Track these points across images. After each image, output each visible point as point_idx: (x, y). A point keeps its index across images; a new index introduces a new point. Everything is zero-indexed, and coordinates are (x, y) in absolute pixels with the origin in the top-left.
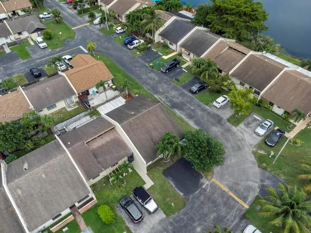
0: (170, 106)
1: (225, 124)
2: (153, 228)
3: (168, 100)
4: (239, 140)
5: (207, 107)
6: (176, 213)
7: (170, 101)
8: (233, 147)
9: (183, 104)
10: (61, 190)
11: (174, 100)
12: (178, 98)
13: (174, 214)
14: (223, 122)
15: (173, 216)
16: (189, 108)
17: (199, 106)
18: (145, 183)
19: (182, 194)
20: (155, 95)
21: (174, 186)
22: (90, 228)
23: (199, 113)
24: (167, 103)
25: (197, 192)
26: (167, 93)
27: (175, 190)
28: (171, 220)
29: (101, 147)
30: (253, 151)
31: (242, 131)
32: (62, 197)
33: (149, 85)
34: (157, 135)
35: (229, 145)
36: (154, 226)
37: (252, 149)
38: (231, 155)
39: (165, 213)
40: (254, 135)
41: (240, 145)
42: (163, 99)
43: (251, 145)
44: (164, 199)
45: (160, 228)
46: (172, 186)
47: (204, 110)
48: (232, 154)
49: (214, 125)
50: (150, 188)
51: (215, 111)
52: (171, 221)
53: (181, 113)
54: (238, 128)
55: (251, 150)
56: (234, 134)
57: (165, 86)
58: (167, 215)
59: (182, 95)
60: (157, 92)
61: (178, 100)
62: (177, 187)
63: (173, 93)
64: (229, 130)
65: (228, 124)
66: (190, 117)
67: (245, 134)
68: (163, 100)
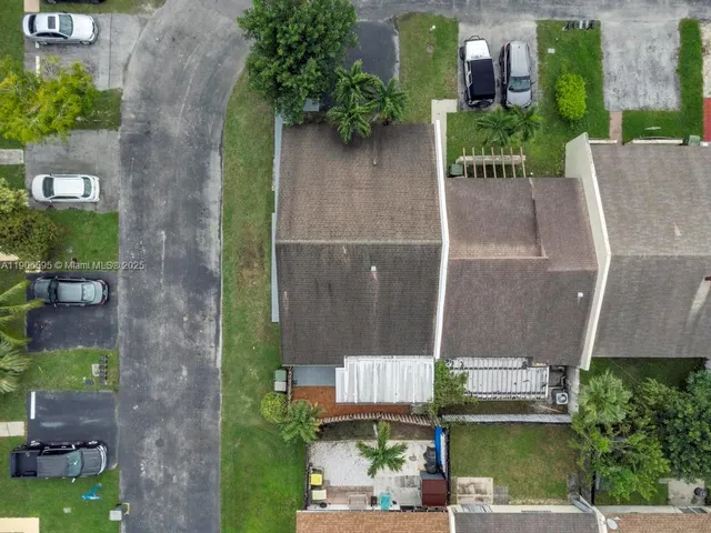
0: (213, 290)
1: (137, 120)
2: (497, 22)
3: (198, 318)
4: (154, 54)
5: (123, 206)
6: (436, 14)
7: (197, 306)
8: (189, 49)
9: (173, 266)
10: (647, 183)
11: (181, 304)
12: (168, 300)
13: (441, 16)
14: (136, 130)
15: (448, 16)
16: (172, 241)
17: (138, 228)
18: (450, 116)
19: (396, 39)
20: (219, 365)
21: (397, 65)
22: (606, 105)
23: (162, 206)
24: (214, 306)
25: (365, 20)
26: (178, 348)
27: (401, 57)
28: (455, 10)
29: (505, 238)
30: (156, 6)
31: (121, 69)
32: (650, 171)
33: (198, 425)
34: (360, 167)
35: (193, 61)
36: (493, 25)
37: (150, 13)
38: (215, 35)
39: (457, 31)
40: (105, 36)
41: (167, 40)
42: (210, 330)
43: (143, 23)
44: (436, 55)
45: (485, 14)
46: (400, 68)
47: (141, 204)
48: (208, 36)
49: (165, 139)
50: (445, 97)
51: (116, 180)
52: (457, 10)
53: (209, 241)
54: (118, 85)
55: (156, 11)
56: (148, 77)
57: (159, 380)
58: (455, 24)
59: (141, 306)
60: (202, 372)
61: (173, 293)
62: (393, 60)
63: (160, 331)
64: (148, 96)
65: (128, 114)
66: (197, 210)
67: (122, 58)
68: (213, 331)
